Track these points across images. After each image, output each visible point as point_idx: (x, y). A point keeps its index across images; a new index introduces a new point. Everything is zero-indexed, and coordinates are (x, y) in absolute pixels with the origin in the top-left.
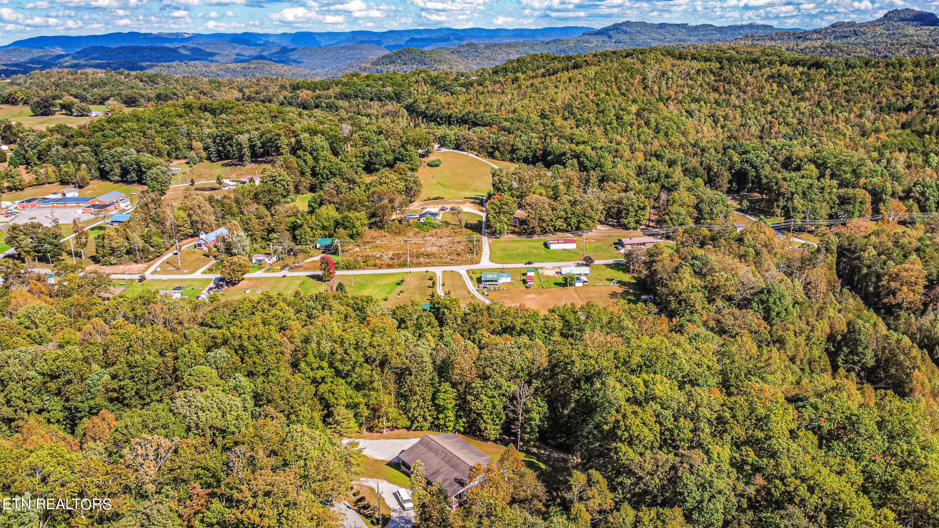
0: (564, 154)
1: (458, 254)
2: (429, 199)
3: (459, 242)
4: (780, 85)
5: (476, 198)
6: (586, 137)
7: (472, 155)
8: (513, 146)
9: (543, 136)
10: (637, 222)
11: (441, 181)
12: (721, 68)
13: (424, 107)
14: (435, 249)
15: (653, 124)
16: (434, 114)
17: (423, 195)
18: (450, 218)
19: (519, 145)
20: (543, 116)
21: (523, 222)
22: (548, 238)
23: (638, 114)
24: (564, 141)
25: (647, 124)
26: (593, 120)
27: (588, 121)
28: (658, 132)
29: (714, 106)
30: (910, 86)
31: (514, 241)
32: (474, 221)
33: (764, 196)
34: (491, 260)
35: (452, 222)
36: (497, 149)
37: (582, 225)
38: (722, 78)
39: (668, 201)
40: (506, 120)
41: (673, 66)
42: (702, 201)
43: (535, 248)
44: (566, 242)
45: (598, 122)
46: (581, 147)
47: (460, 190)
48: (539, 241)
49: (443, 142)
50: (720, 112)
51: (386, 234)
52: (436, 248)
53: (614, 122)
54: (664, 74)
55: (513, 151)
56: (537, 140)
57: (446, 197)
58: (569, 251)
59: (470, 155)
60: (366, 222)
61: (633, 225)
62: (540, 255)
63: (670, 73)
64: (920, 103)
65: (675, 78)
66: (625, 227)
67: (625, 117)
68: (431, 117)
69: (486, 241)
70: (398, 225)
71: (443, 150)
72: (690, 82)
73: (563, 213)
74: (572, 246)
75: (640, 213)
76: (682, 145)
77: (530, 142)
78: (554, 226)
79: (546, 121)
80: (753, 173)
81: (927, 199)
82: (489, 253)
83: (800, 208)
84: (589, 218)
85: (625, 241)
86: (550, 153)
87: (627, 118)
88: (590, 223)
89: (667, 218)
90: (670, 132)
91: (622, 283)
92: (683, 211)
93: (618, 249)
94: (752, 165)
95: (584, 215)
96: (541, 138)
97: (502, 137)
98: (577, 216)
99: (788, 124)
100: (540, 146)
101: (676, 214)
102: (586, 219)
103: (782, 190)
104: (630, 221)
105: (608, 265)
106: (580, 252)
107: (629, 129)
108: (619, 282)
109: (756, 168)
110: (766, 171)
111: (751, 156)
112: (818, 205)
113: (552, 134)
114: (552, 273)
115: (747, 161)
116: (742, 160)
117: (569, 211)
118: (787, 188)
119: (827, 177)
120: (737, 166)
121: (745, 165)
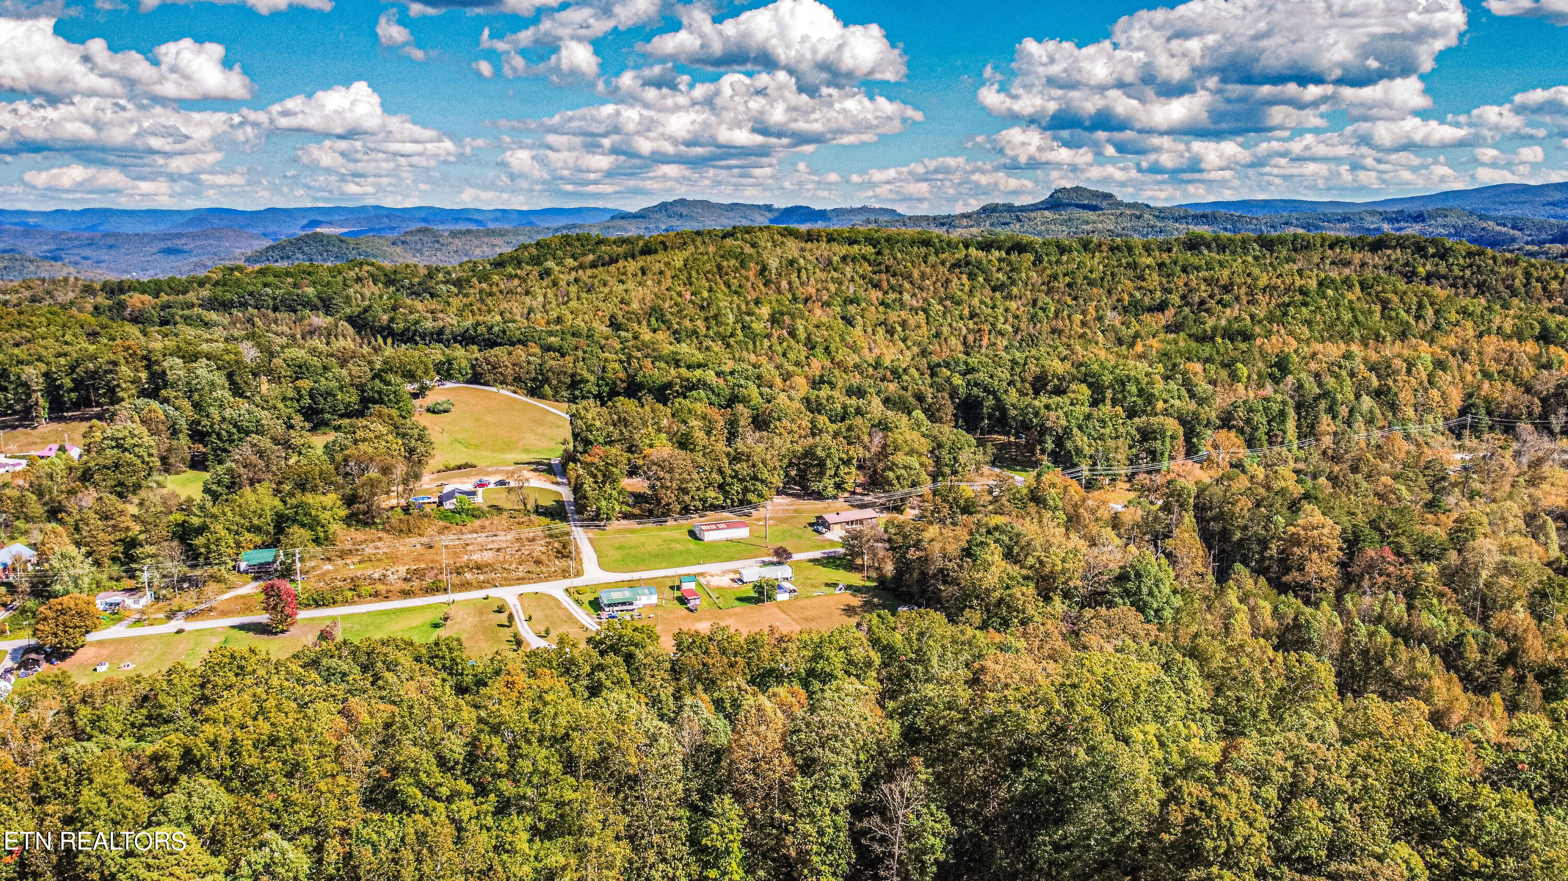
0: (670, 385)
1: (538, 562)
2: (447, 469)
3: (533, 540)
4: (972, 277)
5: (538, 463)
6: (700, 357)
7: (505, 392)
8: (573, 376)
9: (624, 358)
10: (839, 486)
11: (460, 437)
12: (879, 253)
13: (385, 318)
14: (488, 556)
15: (802, 335)
16: (408, 329)
17: (434, 463)
18: (502, 499)
19: (586, 374)
20: (615, 325)
21: (639, 498)
22: (695, 521)
23: (774, 320)
24: (663, 365)
25: (792, 334)
26: (702, 330)
27: (695, 332)
28: (813, 348)
30: (1155, 275)
31: (632, 531)
32: (548, 502)
33: (1012, 439)
34: (602, 566)
35: (508, 505)
36: (547, 380)
37: (751, 497)
38: (883, 268)
39: (884, 446)
40: (551, 334)
41: (800, 250)
42: (940, 446)
43: (677, 541)
44: (730, 525)
45: (711, 333)
46: (698, 373)
47: (503, 450)
48: (680, 527)
49: (446, 371)
50: (893, 317)
51: (381, 534)
52: (490, 553)
53: (739, 332)
54: (792, 264)
55: (575, 383)
56: (616, 366)
57: (481, 464)
58: (739, 542)
59: (502, 391)
60: (343, 512)
61: (831, 491)
62: (689, 551)
63: (801, 261)
64: (1176, 299)
65: (810, 268)
66: (819, 496)
67: (754, 325)
68: (402, 334)
69: (581, 536)
70: (402, 516)
71: (449, 385)
72: (836, 275)
73: (715, 476)
74: (742, 533)
75: (843, 470)
76: (856, 366)
77: (604, 369)
78: (703, 500)
79: (623, 334)
80: (990, 402)
81: (1255, 429)
82: (594, 556)
83: (1087, 451)
84: (762, 481)
85: (830, 517)
86: (641, 386)
87: (758, 327)
88: (765, 491)
89: (891, 475)
90: (833, 347)
91: (854, 590)
92: (914, 462)
93: (820, 533)
94: (986, 390)
95: (755, 478)
96: (621, 362)
97: (552, 361)
98: (741, 481)
99: (1001, 333)
100: (622, 375)
101: (905, 467)
102: (759, 484)
103: (1049, 424)
104: (828, 483)
105: (815, 561)
106: (758, 542)
107: (766, 343)
108: (848, 587)
109: (994, 393)
110: (1012, 397)
111: (982, 376)
112: (1111, 443)
113: (639, 354)
114: (725, 581)
115: (976, 384)
116: (968, 383)
117: (727, 471)
118: (1057, 420)
119: (1108, 402)
120: (962, 392)
121: (975, 391)
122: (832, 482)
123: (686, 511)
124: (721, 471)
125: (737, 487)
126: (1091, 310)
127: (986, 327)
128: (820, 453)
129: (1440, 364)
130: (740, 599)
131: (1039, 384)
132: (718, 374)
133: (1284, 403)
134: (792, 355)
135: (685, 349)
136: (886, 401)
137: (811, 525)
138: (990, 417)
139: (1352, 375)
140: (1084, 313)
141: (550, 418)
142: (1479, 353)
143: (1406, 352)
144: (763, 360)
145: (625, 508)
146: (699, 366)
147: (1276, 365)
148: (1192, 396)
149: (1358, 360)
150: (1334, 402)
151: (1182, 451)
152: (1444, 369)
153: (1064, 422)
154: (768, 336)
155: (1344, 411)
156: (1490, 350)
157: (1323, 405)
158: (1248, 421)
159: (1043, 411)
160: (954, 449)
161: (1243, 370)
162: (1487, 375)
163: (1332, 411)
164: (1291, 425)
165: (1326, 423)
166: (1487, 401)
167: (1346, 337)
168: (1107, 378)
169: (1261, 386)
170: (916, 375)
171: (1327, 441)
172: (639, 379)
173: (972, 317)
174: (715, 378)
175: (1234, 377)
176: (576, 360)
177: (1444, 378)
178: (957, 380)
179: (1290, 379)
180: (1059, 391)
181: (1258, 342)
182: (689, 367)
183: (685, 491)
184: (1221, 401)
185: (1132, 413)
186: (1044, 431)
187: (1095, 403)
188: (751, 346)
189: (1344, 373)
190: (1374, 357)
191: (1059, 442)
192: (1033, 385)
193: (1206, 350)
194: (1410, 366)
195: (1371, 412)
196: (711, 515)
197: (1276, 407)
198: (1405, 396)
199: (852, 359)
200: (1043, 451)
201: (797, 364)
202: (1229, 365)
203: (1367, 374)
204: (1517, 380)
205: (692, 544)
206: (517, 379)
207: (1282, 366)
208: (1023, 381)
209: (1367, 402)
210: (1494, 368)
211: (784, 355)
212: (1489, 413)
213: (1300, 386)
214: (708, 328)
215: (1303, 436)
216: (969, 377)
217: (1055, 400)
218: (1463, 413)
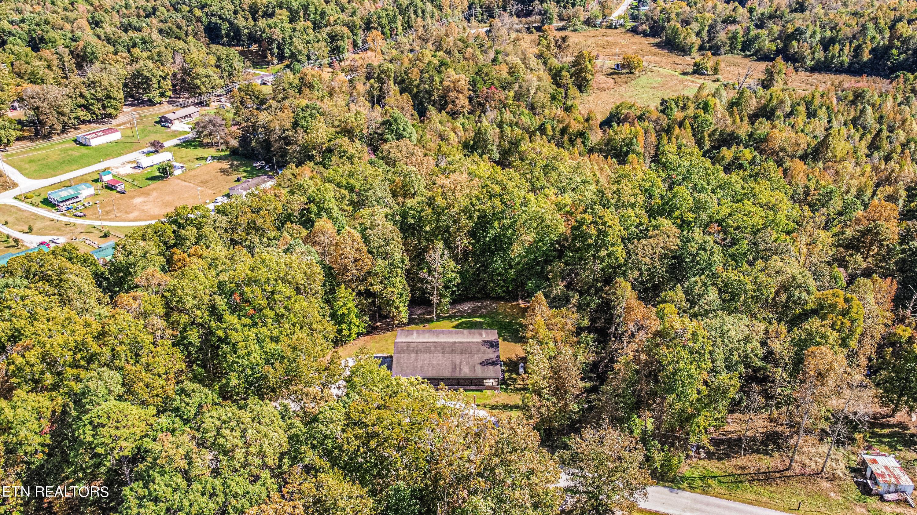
10: (162, 95)
31: (32, 149)
37: (110, 110)
39: (185, 64)
43: (67, 150)
44: (105, 133)
48: (65, 139)
58: (117, 142)
61: (158, 99)
73: (80, 100)
74: (116, 136)
75: (163, 83)
78: (77, 118)
80: (226, 25)
81: (383, 28)
82: (16, 171)
83: (305, 51)
84: (115, 99)
85: (170, 116)
88: (119, 105)
89: (198, 82)
91: (220, 159)
92: (209, 71)
93: (168, 127)
94: (220, 17)
95: (109, 97)
98: (98, 100)
101: (206, 76)
102: (114, 102)
103: (274, 37)
104: (154, 94)
105: (177, 145)
106: (129, 140)
108: (214, 158)
109: (228, 21)
110: (240, 22)
111: (214, 8)
112: (316, 45)
114: (128, 170)
115: (212, 15)
116: (207, 14)
117: (87, 94)
118: (277, 34)
119: (302, 19)
120: (205, 20)
121: (214, 19)
122: (158, 92)
124: (82, 96)
125: (98, 105)
128: (146, 73)
130: (149, 179)
131: (254, 12)
132: (11, 24)
133: (394, 10)
137: (157, 123)
138: (227, 35)
145: (19, 133)
148: (343, 10)
150: (417, 8)
151: (352, 46)
153: (281, 35)
157: (412, 9)
158: (379, 24)
159: (267, 29)
160: (228, 60)
164: (399, 24)
166: (479, 1)
168: (295, 4)
170: (165, 10)
171: (421, 30)
178: (198, 13)
180: (269, 15)
183: (63, 114)
184: (362, 13)
185: (316, 26)
186: (271, 41)
187: (292, 21)
191: (280, 47)
192: (250, 12)
195: (432, 11)
196: (85, 127)
197: (391, 13)
200: (272, 54)
205: (83, 150)
208: (243, 10)
212: (481, 7)
215: (404, 29)
216: (206, 10)
217: (271, 21)
218: (470, 8)
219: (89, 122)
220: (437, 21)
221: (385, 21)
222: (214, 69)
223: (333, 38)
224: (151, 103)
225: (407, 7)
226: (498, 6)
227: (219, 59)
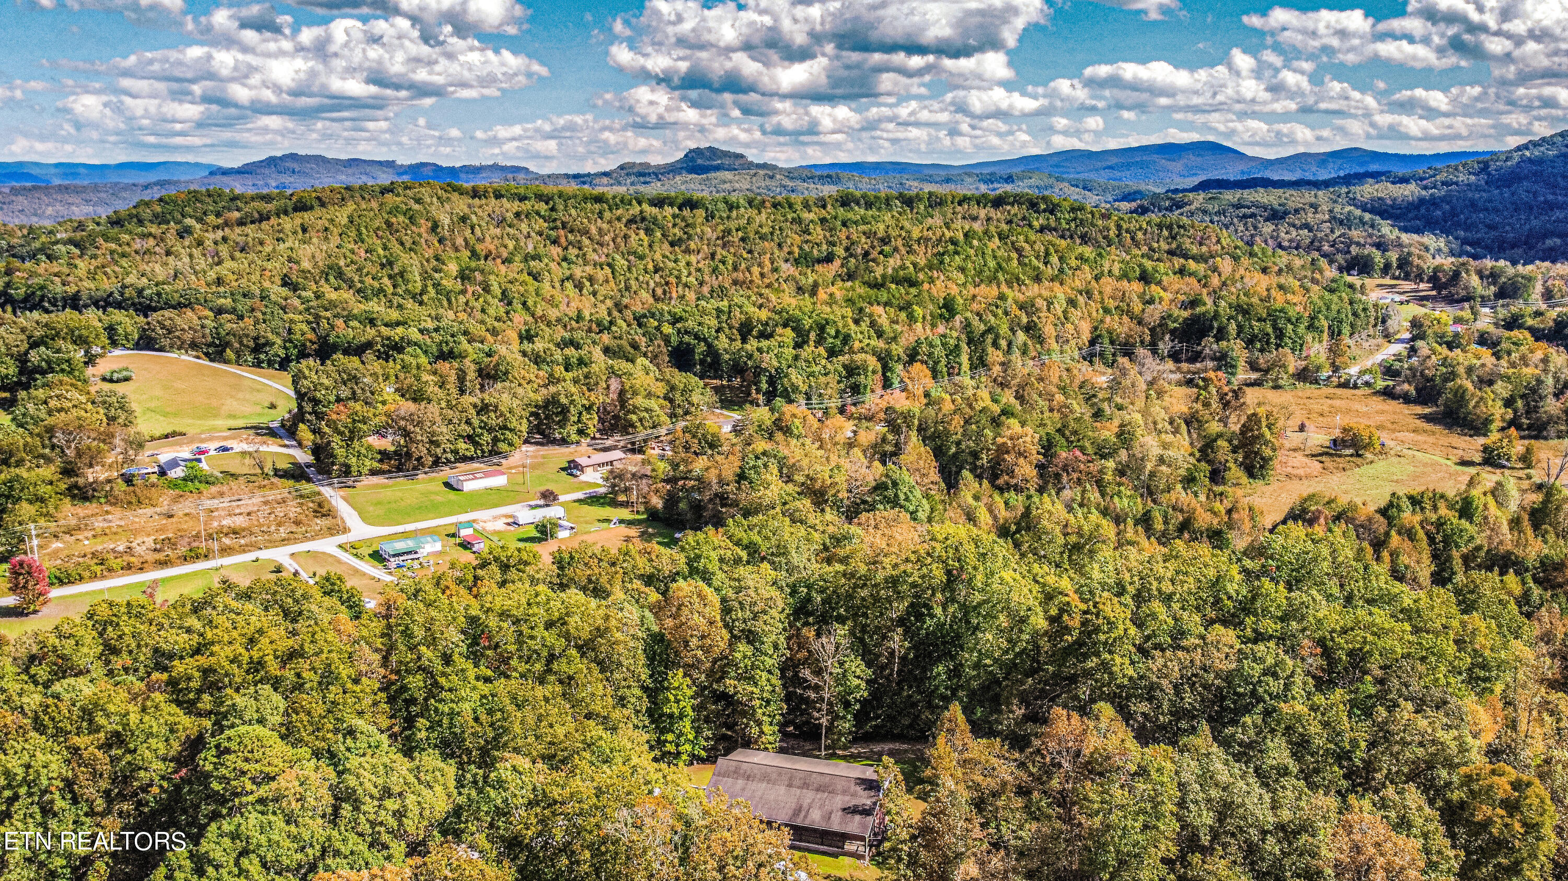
0: (369, 344)
1: (297, 523)
2: (153, 439)
3: (282, 502)
4: (648, 231)
5: (256, 428)
6: (395, 315)
7: (187, 358)
8: (256, 339)
9: (311, 318)
10: (579, 432)
12: (553, 209)
14: (240, 521)
15: (497, 291)
18: (232, 465)
19: (270, 336)
20: (290, 285)
22: (446, 473)
23: (464, 276)
24: (357, 324)
25: (487, 289)
26: (390, 290)
27: (381, 290)
28: (510, 303)
29: (564, 264)
30: (819, 229)
31: (385, 487)
32: (286, 465)
33: (726, 382)
34: (367, 521)
36: (228, 344)
37: (503, 446)
38: (559, 223)
39: (622, 392)
40: (218, 295)
41: (469, 206)
43: (432, 494)
44: (487, 475)
45: (400, 291)
46: (400, 330)
48: (431, 481)
50: (578, 272)
52: (241, 518)
53: (430, 289)
54: (464, 219)
55: (259, 346)
56: (304, 327)
57: (190, 431)
58: (498, 489)
59: (184, 357)
60: (65, 485)
61: (574, 437)
63: (473, 217)
64: (840, 251)
65: (483, 224)
67: (444, 282)
69: (331, 494)
71: (117, 352)
72: (511, 231)
73: (464, 428)
74: (500, 481)
75: (585, 416)
76: (559, 320)
77: (290, 331)
78: (455, 452)
79: (303, 294)
80: (702, 347)
81: (936, 363)
82: (354, 512)
83: (804, 388)
84: (511, 430)
85: (583, 461)
86: (334, 348)
87: (447, 283)
88: (516, 440)
89: (634, 417)
90: (530, 303)
91: (631, 523)
92: (653, 404)
93: (575, 476)
94: (697, 337)
95: (505, 428)
96: (309, 323)
97: (228, 324)
98: (490, 430)
99: (686, 285)
100: (311, 336)
101: (647, 410)
102: (509, 435)
103: (764, 365)
104: (571, 430)
105: (580, 501)
106: (516, 488)
107: (462, 299)
109: (705, 340)
110: (722, 343)
111: (690, 324)
112: (822, 379)
113: (328, 314)
114: (499, 526)
115: (686, 332)
116: (679, 332)
117: (476, 422)
118: (769, 361)
119: (812, 343)
120: (674, 340)
121: (686, 338)
122: (575, 428)
123: (436, 463)
124: (468, 422)
125: (487, 437)
126: (767, 263)
127: (673, 280)
128: (564, 400)
129: (1072, 302)
131: (745, 330)
132: (421, 331)
133: (958, 339)
134: (491, 311)
135: (375, 307)
136: (606, 350)
137: (563, 469)
138: (702, 362)
139: (1006, 313)
140: (760, 265)
141: (246, 383)
142: (1100, 293)
143: (1046, 293)
144: (463, 316)
145: (376, 465)
146: (398, 324)
147: (945, 306)
148: (880, 334)
149: (1010, 300)
150: (997, 336)
151: (880, 384)
152: (1075, 307)
153: (776, 364)
154: (463, 292)
155: (1003, 343)
156: (1108, 290)
157: (989, 338)
158: (930, 355)
159: (756, 354)
160: (686, 391)
161: (918, 311)
162: (1107, 311)
163: (995, 345)
164: (964, 359)
165: (994, 356)
166: (1110, 332)
167: (993, 279)
168: (807, 323)
169: (933, 326)
170: (624, 325)
171: (997, 369)
172: (331, 340)
173: (657, 270)
174: (420, 336)
175: (912, 318)
176: (257, 322)
177: (1075, 314)
178: (667, 329)
179: (958, 318)
180: (764, 335)
181: (926, 286)
182: (386, 325)
183: (437, 444)
184: (907, 340)
185: (832, 353)
186: (758, 371)
187: (797, 346)
188: (445, 303)
189: (1000, 312)
190: (1021, 297)
191: (772, 381)
192: (739, 330)
193: (884, 296)
194: (1050, 304)
195: (1025, 344)
196: (462, 466)
197: (952, 342)
198: (1049, 330)
199: (553, 314)
200: (758, 391)
201: (498, 319)
202: (906, 307)
203: (1018, 313)
204: (1129, 313)
205: (450, 495)
206: (194, 345)
207: (948, 308)
208: (731, 327)
209: (1021, 336)
210: (1112, 304)
211: (483, 311)
212: (1112, 342)
213: (967, 325)
214: (395, 286)
215: (973, 367)
216: (679, 325)
217: (764, 343)
218: (1092, 342)
219: (471, 459)
220: (1033, 359)
221: (939, 351)
222: (661, 401)
223: (851, 370)
224: (564, 442)
225: (983, 335)
226: (1142, 342)
227: (673, 388)
